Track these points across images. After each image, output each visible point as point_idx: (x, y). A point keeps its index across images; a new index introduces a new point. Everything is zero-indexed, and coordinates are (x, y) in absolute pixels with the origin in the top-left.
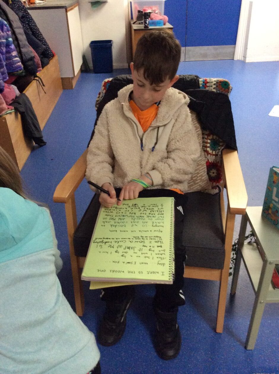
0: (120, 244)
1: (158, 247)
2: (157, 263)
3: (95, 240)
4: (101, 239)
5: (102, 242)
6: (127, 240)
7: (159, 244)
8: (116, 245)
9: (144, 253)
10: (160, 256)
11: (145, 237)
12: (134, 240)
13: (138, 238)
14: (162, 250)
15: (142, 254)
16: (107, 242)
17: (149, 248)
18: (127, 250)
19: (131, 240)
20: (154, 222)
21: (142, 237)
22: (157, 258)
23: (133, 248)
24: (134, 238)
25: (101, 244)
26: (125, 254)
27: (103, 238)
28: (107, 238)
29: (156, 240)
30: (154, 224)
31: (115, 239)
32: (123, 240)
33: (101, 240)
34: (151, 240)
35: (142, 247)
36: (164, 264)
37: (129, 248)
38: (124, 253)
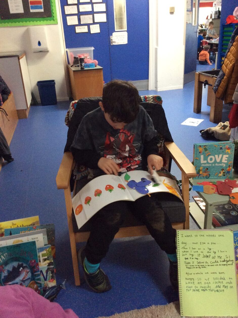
0: (214, 260)
1: (187, 259)
2: (187, 244)
3: (233, 263)
4: (228, 265)
5: (227, 261)
6: (210, 264)
7: (187, 261)
8: (217, 259)
9: (196, 252)
10: (186, 250)
11: (197, 268)
12: (204, 264)
13: (202, 266)
14: (184, 255)
15: (197, 252)
16: (224, 261)
17: (194, 257)
18: (208, 254)
19: (207, 264)
20: (193, 283)
21: (199, 268)
22: (187, 249)
23: (204, 257)
24: (205, 266)
25: (228, 259)
26: (208, 250)
27: (227, 265)
28: (224, 265)
29: (189, 264)
30: (192, 281)
31: (218, 265)
32: (212, 264)
33: (229, 263)
34: (193, 264)
35: (198, 258)
36: (183, 243)
37: (207, 256)
38: (210, 251)
